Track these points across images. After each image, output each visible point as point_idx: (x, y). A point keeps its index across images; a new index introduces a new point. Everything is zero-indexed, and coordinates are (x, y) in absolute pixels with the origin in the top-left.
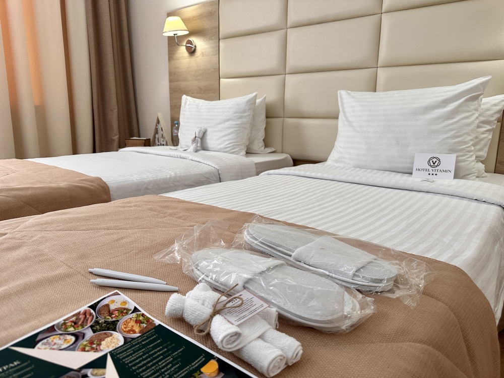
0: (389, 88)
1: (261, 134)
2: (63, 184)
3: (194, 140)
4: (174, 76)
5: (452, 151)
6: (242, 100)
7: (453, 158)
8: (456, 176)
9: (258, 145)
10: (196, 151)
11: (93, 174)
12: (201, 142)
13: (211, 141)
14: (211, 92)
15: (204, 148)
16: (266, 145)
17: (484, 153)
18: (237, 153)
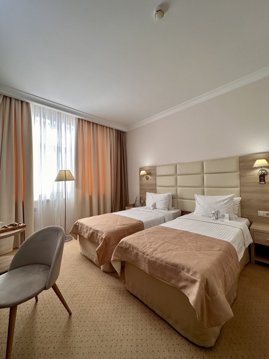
0: (208, 195)
1: (171, 204)
2: (135, 222)
3: (153, 206)
4: (141, 185)
5: (227, 213)
6: (166, 195)
7: (228, 214)
8: (229, 220)
9: (170, 207)
10: (153, 209)
11: (139, 219)
12: (154, 207)
13: (158, 206)
14: (154, 191)
15: (155, 208)
16: (173, 206)
17: (237, 213)
18: (166, 210)
